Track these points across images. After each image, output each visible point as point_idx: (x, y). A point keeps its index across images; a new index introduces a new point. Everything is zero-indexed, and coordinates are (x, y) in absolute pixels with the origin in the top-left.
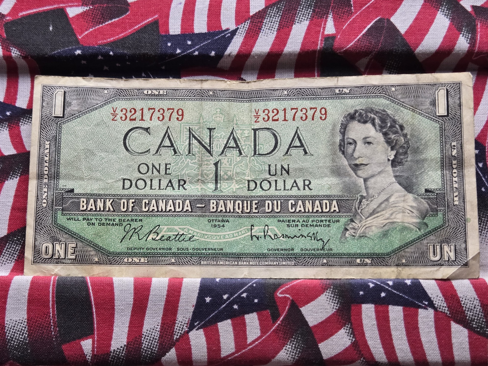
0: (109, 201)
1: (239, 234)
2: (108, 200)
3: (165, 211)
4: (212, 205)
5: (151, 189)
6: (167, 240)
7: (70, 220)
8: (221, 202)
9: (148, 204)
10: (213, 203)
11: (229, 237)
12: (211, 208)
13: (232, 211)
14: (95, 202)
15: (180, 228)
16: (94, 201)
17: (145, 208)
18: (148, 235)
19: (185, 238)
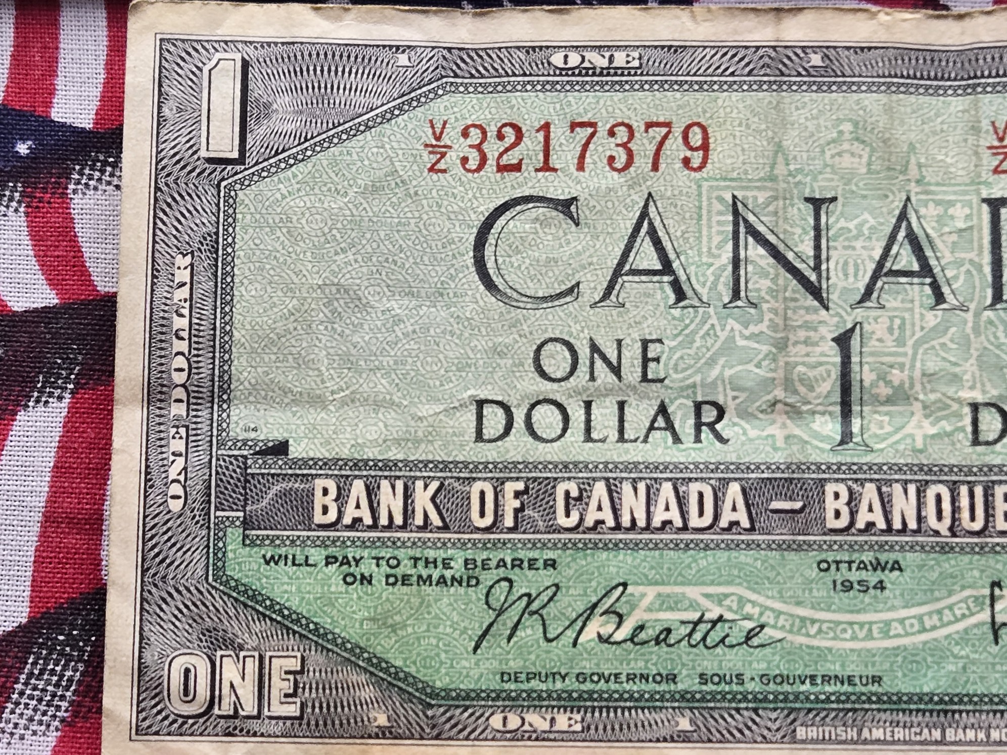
0: (426, 486)
1: (945, 619)
2: (420, 484)
3: (648, 528)
4: (831, 505)
5: (588, 438)
6: (658, 643)
7: (276, 563)
8: (870, 492)
9: (579, 499)
10: (837, 496)
11: (904, 628)
12: (830, 514)
13: (912, 525)
14: (371, 492)
15: (707, 596)
16: (367, 487)
17: (568, 515)
18: (579, 623)
19: (727, 636)
